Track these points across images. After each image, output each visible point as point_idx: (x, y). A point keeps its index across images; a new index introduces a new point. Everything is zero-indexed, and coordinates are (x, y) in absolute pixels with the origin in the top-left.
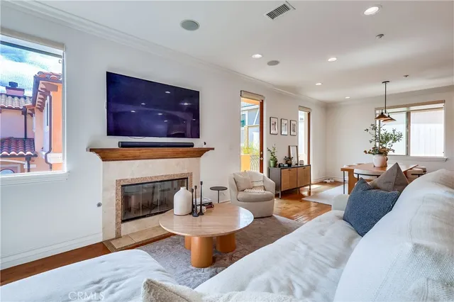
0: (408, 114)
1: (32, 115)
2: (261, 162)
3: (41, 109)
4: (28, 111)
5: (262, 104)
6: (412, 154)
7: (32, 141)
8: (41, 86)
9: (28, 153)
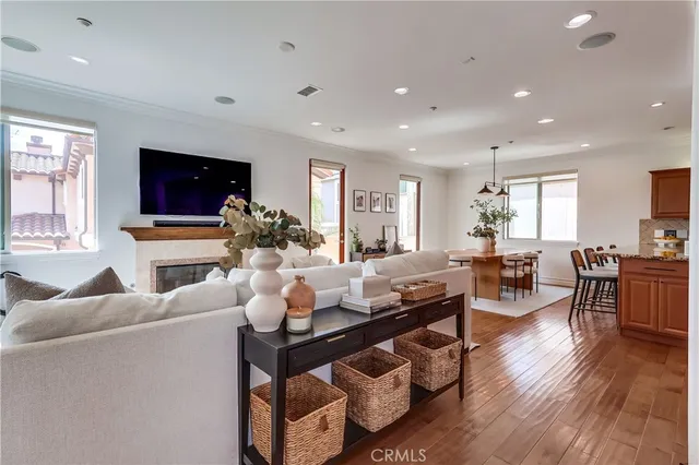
0: (540, 186)
1: (62, 182)
2: (342, 246)
3: (74, 176)
4: (57, 177)
5: (343, 173)
6: (543, 238)
7: (63, 217)
8: (74, 147)
9: (58, 234)
